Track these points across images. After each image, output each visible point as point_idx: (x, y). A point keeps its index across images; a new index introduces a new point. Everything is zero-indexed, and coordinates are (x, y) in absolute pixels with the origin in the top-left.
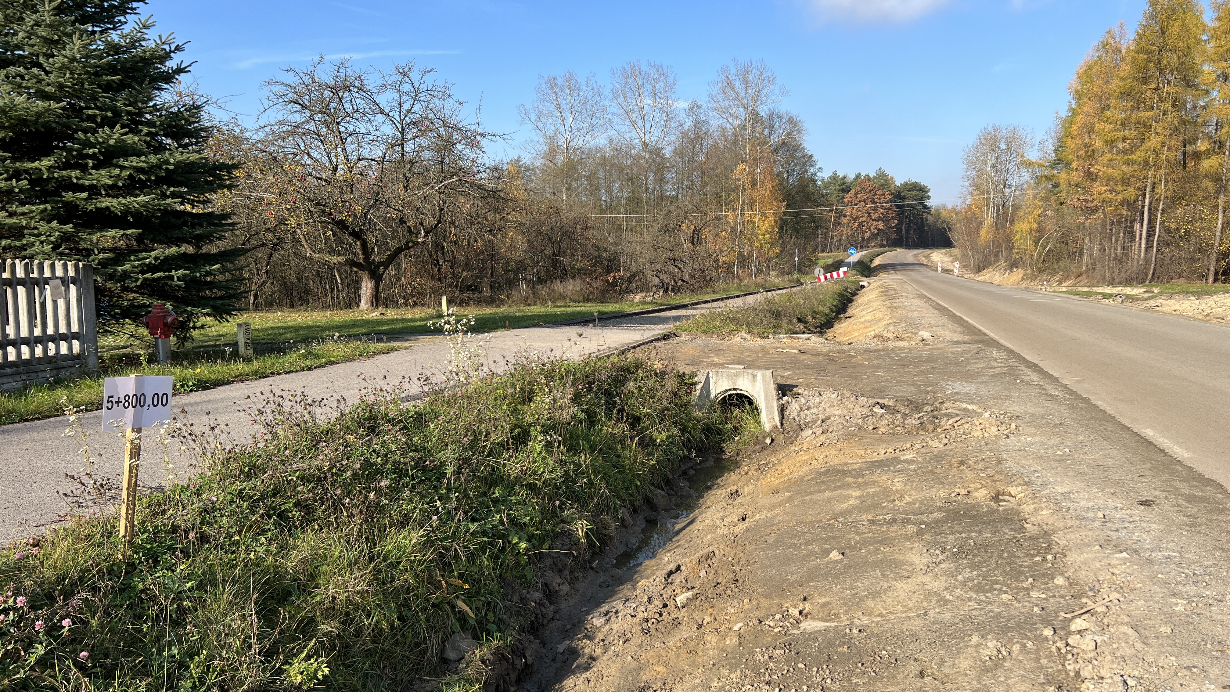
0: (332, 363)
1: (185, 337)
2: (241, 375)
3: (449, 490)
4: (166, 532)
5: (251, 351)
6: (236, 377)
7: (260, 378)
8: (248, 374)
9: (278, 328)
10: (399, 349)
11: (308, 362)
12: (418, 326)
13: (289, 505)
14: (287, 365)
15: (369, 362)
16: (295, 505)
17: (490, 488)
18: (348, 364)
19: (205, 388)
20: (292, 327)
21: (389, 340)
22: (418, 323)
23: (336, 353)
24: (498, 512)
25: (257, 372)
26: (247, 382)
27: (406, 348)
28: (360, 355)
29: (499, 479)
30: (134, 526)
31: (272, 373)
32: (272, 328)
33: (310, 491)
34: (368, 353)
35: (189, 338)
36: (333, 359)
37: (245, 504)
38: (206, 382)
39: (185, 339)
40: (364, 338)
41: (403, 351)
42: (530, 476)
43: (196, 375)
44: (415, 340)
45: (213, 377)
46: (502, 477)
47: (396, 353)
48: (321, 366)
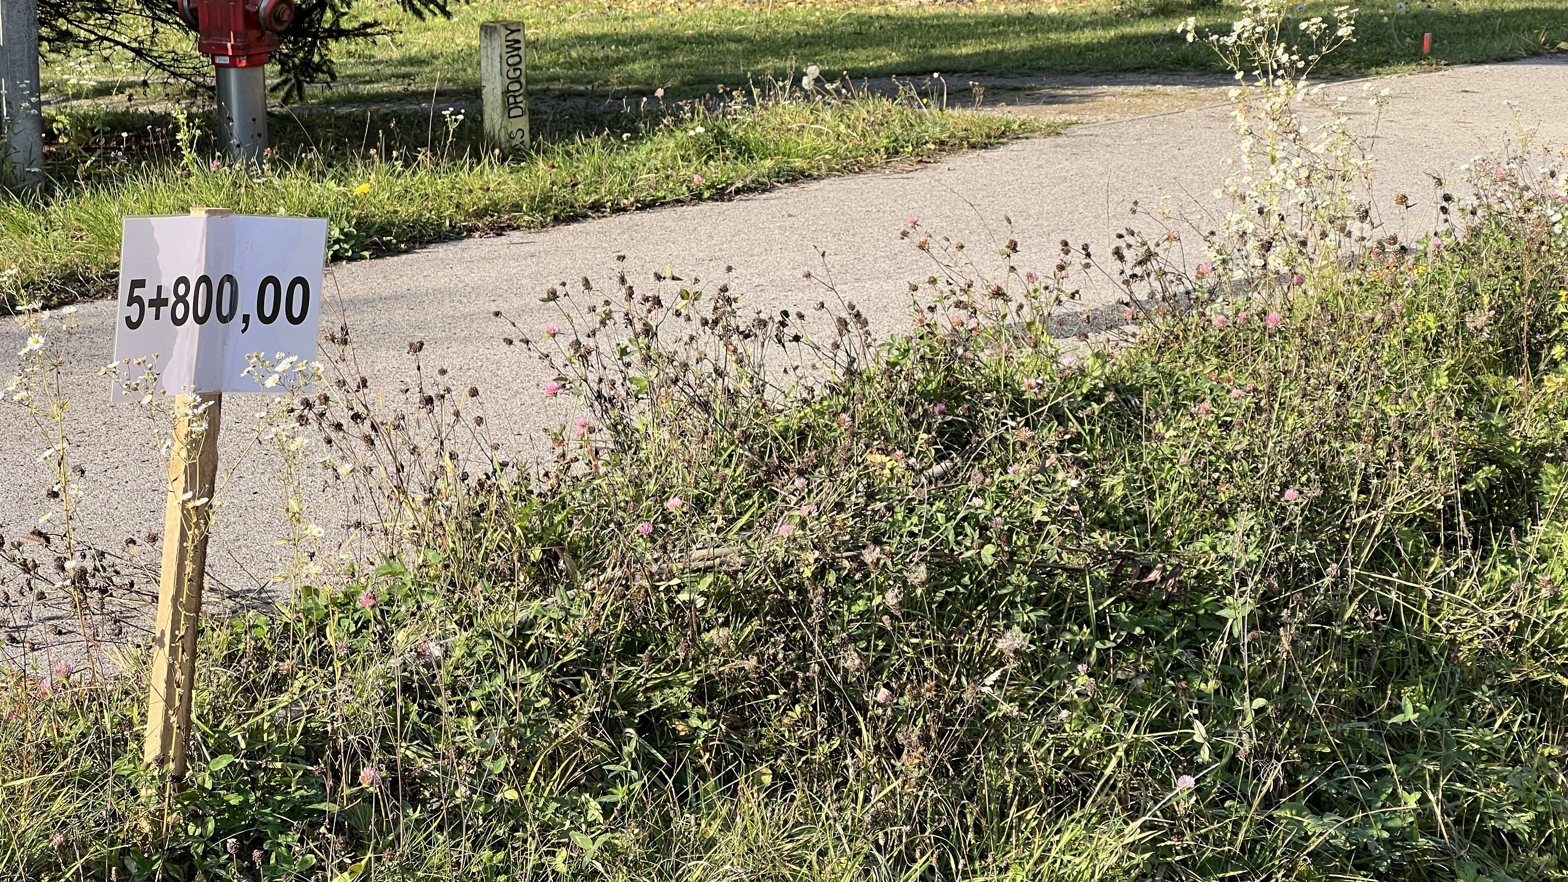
0: (795, 177)
1: (306, 63)
2: (494, 208)
3: (1229, 681)
4: (290, 756)
5: (523, 123)
6: (480, 214)
7: (557, 220)
8: (517, 207)
9: (602, 39)
10: (1024, 132)
11: (716, 171)
12: (1089, 48)
13: (679, 695)
14: (645, 178)
15: (924, 177)
16: (699, 695)
17: (1381, 688)
18: (851, 182)
19: (381, 251)
20: (648, 38)
21: (993, 97)
22: (1086, 36)
23: (808, 141)
24: (1412, 781)
25: (546, 199)
26: (515, 236)
27: (1053, 131)
28: (893, 153)
29: (1414, 655)
30: (189, 723)
31: (597, 207)
32: (583, 40)
33: (746, 648)
34: (918, 144)
35: (318, 68)
36: (798, 163)
37: (536, 678)
38: (384, 230)
39: (308, 70)
40: (906, 89)
41: (1040, 143)
42: (1535, 654)
43: (354, 202)
44: (1083, 98)
45: (406, 211)
46: (1423, 649)
47: (1017, 146)
48: (759, 187)
